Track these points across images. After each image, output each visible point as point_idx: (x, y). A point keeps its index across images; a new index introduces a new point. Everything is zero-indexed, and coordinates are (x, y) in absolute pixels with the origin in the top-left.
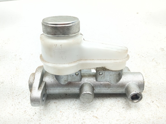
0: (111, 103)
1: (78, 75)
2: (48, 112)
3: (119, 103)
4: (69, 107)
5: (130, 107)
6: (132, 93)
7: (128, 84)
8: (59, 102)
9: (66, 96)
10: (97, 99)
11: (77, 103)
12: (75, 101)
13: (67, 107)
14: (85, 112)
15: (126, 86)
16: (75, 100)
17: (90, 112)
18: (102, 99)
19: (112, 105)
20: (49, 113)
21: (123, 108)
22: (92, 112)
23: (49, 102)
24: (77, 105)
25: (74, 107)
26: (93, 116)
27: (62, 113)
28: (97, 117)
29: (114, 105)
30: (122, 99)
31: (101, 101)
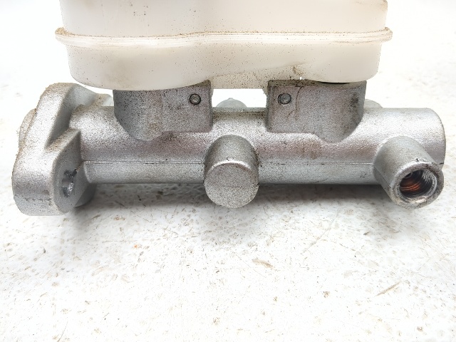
0: (321, 218)
1: (199, 103)
2: (89, 247)
3: (351, 217)
4: (166, 232)
5: (393, 231)
6: (405, 167)
7: (385, 141)
8: (133, 215)
9: (158, 197)
10: (270, 205)
11: (197, 217)
12: (191, 213)
13: (162, 231)
14: (226, 246)
15: (378, 149)
16: (189, 208)
17: (244, 245)
18: (288, 206)
19: (326, 225)
20: (92, 251)
21: (365, 234)
22: (250, 245)
23: (97, 217)
24: (195, 225)
25: (185, 230)
26: (256, 261)
27: (140, 250)
28: (268, 265)
29: (333, 225)
30: (360, 205)
31: (285, 213)
